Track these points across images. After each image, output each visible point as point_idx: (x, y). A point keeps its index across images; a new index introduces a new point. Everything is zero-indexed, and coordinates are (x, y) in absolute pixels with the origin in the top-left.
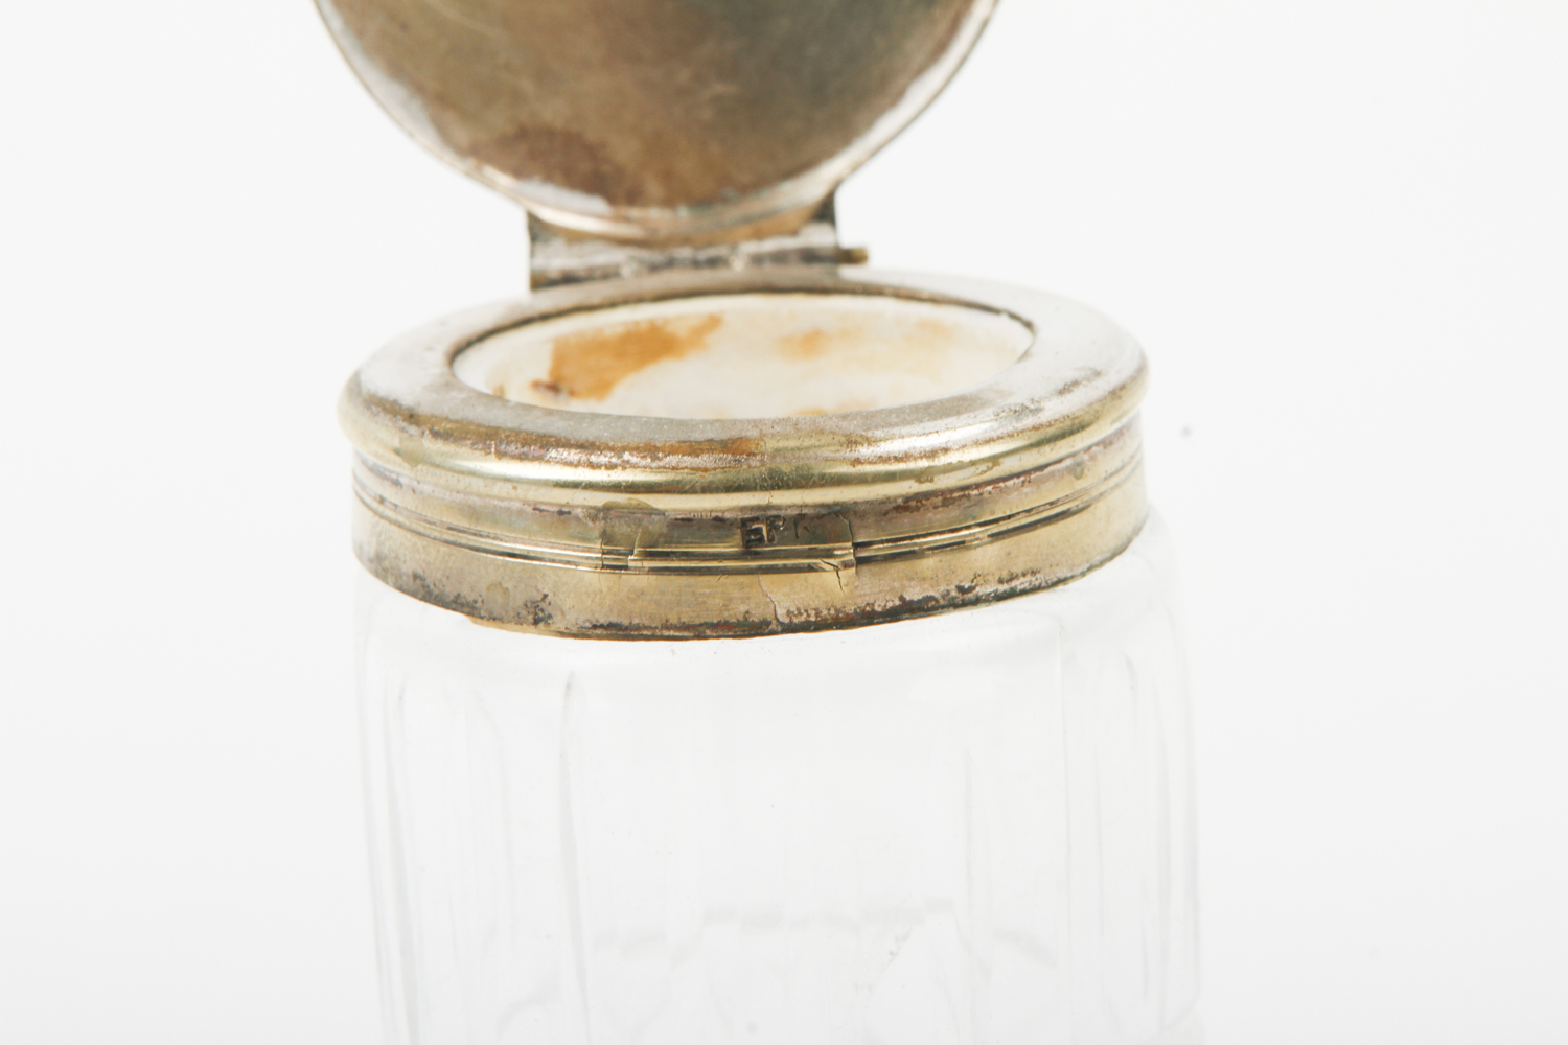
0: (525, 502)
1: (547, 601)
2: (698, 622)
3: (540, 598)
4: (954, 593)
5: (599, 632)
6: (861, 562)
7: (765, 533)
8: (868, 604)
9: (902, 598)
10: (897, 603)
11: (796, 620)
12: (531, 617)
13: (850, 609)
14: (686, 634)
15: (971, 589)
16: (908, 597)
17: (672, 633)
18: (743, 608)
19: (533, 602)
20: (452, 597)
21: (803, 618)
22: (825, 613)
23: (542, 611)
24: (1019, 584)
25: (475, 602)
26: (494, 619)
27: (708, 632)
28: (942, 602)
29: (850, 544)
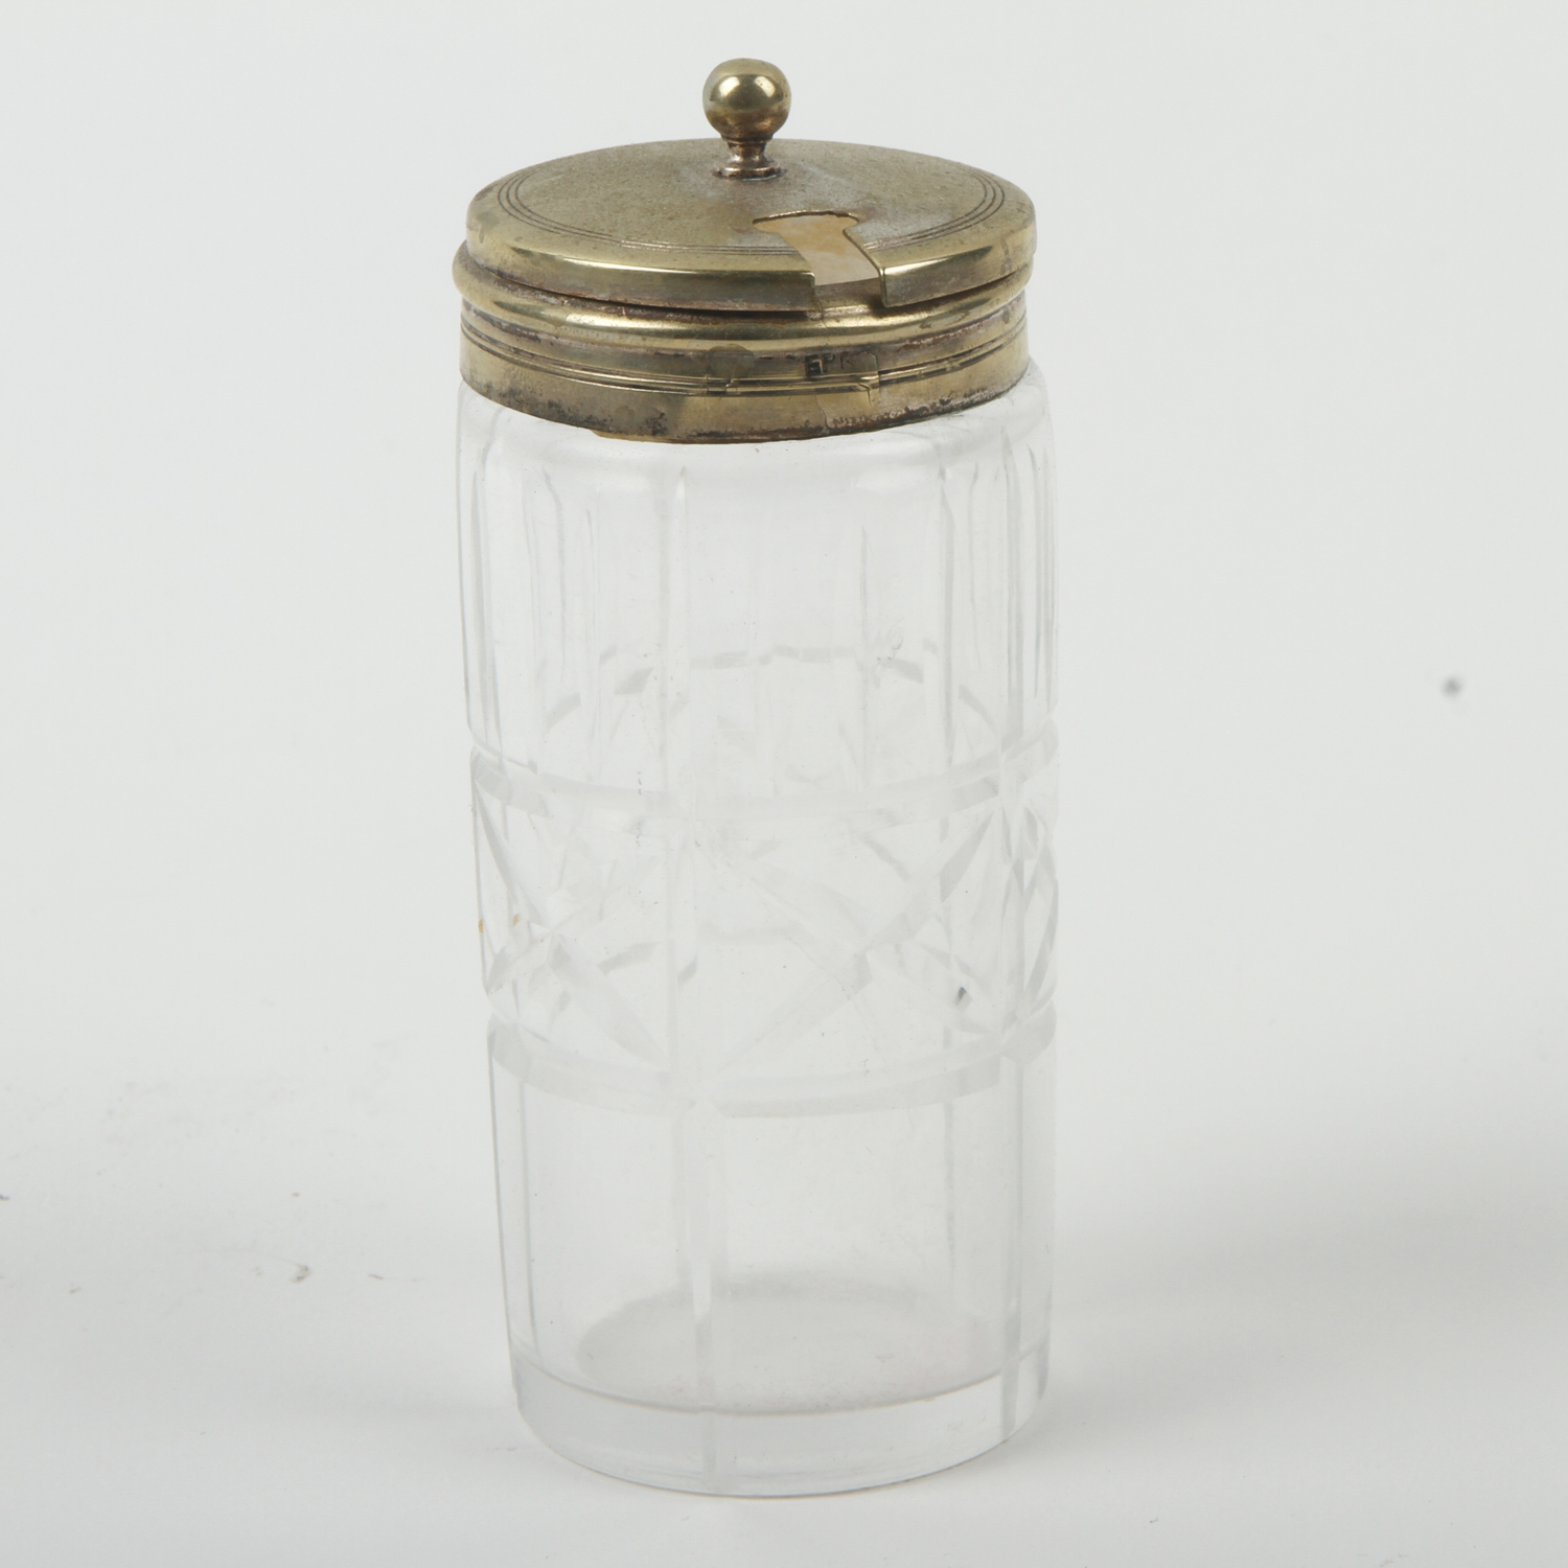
0: (649, 349)
1: (664, 417)
2: (773, 429)
3: (658, 416)
4: (938, 405)
5: (702, 438)
6: (882, 384)
7: (821, 365)
8: (886, 414)
9: (907, 409)
10: (904, 412)
11: (839, 426)
12: (650, 430)
13: (874, 418)
14: (765, 438)
15: (948, 401)
16: (910, 408)
17: (755, 437)
18: (804, 419)
19: (652, 419)
20: (584, 418)
21: (844, 424)
22: (858, 420)
23: (660, 425)
24: (976, 397)
25: (605, 420)
26: (621, 432)
27: (780, 436)
28: (931, 411)
29: (876, 372)
